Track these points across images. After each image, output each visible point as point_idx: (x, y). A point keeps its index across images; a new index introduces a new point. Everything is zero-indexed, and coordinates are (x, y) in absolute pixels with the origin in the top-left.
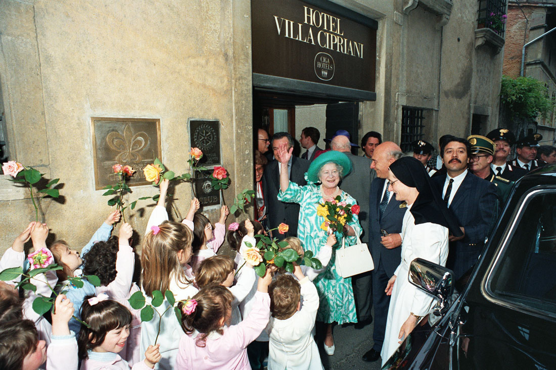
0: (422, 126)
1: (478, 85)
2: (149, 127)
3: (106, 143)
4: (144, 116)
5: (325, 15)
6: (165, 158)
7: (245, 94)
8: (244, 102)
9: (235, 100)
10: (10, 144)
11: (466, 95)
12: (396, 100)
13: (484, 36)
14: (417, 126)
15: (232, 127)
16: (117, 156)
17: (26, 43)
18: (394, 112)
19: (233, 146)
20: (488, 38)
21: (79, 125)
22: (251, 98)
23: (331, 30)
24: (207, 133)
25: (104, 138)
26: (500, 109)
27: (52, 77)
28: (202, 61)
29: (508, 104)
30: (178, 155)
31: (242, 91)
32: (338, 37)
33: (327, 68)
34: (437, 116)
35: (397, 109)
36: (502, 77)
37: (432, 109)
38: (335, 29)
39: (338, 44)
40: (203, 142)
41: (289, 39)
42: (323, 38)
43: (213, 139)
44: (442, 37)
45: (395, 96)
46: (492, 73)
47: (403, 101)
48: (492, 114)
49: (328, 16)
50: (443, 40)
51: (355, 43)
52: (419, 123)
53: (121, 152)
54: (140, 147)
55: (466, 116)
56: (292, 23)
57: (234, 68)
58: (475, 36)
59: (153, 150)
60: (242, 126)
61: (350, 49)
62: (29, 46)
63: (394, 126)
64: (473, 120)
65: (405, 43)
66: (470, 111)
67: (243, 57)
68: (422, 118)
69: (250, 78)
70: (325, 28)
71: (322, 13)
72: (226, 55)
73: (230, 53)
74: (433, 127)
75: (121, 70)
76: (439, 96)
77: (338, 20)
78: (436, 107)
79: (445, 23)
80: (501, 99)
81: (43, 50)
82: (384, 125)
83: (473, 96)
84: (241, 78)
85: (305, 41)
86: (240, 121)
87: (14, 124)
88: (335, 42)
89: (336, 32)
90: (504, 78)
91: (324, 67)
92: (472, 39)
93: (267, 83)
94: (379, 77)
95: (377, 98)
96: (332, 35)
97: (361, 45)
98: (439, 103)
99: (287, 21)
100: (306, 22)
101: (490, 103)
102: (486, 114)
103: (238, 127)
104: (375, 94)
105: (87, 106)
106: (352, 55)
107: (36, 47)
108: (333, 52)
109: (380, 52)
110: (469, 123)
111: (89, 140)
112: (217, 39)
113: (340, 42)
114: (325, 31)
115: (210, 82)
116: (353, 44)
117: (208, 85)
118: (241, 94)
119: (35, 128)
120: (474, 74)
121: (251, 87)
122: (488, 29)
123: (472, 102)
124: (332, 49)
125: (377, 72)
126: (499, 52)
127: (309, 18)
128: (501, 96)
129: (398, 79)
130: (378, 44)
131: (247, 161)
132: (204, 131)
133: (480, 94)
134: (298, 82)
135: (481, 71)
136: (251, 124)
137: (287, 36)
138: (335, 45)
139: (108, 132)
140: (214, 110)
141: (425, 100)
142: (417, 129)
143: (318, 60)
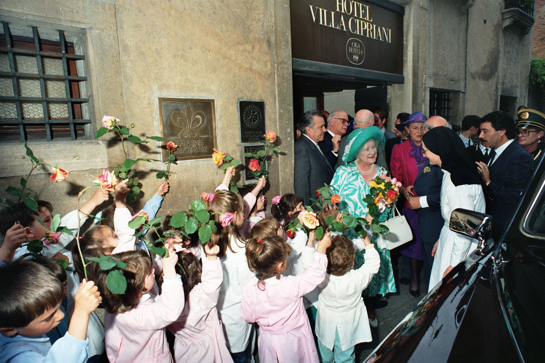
0: (449, 109)
1: (505, 66)
2: (206, 106)
3: (171, 120)
4: (202, 97)
5: (355, 3)
6: (219, 135)
7: (287, 78)
8: (285, 84)
9: (278, 82)
10: (97, 121)
11: (493, 77)
12: (424, 83)
13: (512, 17)
14: (444, 108)
15: (276, 107)
16: (179, 132)
17: (109, 35)
18: (422, 94)
19: (277, 124)
20: (516, 18)
21: (149, 105)
22: (292, 81)
23: (361, 17)
24: (254, 112)
25: (168, 117)
26: (529, 90)
27: (129, 64)
28: (249, 47)
29: (538, 84)
30: (230, 132)
31: (284, 74)
32: (368, 23)
33: (358, 52)
34: (464, 99)
35: (425, 91)
36: (532, 58)
37: (459, 92)
38: (364, 15)
39: (368, 30)
40: (251, 121)
41: (323, 26)
42: (354, 24)
43: (259, 118)
44: (468, 19)
45: (423, 79)
46: (520, 54)
47: (430, 84)
48: (521, 95)
49: (358, 3)
50: (469, 22)
51: (384, 28)
52: (446, 105)
53: (182, 129)
54: (198, 124)
55: (494, 98)
56: (325, 11)
57: (276, 53)
58: (502, 17)
59: (209, 128)
60: (284, 106)
61: (379, 34)
62: (112, 38)
63: (422, 108)
64: (500, 102)
65: (431, 27)
66: (497, 93)
67: (283, 43)
68: (449, 100)
69: (290, 62)
70: (356, 15)
71: (352, 1)
72: (269, 42)
73: (273, 40)
74: (461, 109)
75: (182, 56)
76: (466, 78)
77: (367, 7)
78: (462, 88)
79: (471, 5)
80: (530, 80)
81: (121, 40)
82: (413, 107)
83: (500, 77)
84: (282, 62)
85: (338, 28)
86: (282, 102)
87: (100, 104)
88: (365, 28)
89: (365, 19)
90: (533, 59)
91: (356, 52)
92: (499, 20)
93: (304, 67)
94: (406, 61)
95: (405, 80)
96: (362, 22)
97: (389, 31)
98: (465, 85)
99: (321, 10)
100: (338, 10)
101: (519, 84)
102: (515, 96)
103: (280, 107)
104: (404, 77)
105: (155, 88)
106: (381, 40)
107: (116, 38)
108: (364, 38)
109: (407, 37)
110: (497, 105)
111: (157, 117)
112: (261, 28)
113: (369, 28)
114: (356, 18)
115: (256, 66)
116: (381, 30)
117: (254, 68)
118: (282, 77)
119: (116, 107)
120: (501, 55)
121: (291, 70)
122: (516, 8)
123: (500, 84)
124: (362, 34)
125: (404, 56)
126: (528, 32)
127: (340, 6)
128: (530, 77)
129: (425, 62)
130: (405, 29)
131: (289, 139)
132: (252, 111)
133: (507, 75)
134: (332, 66)
135: (508, 53)
136: (292, 105)
137: (321, 23)
138: (365, 31)
139: (172, 111)
140: (260, 91)
141: (452, 82)
142: (444, 111)
143: (350, 45)
